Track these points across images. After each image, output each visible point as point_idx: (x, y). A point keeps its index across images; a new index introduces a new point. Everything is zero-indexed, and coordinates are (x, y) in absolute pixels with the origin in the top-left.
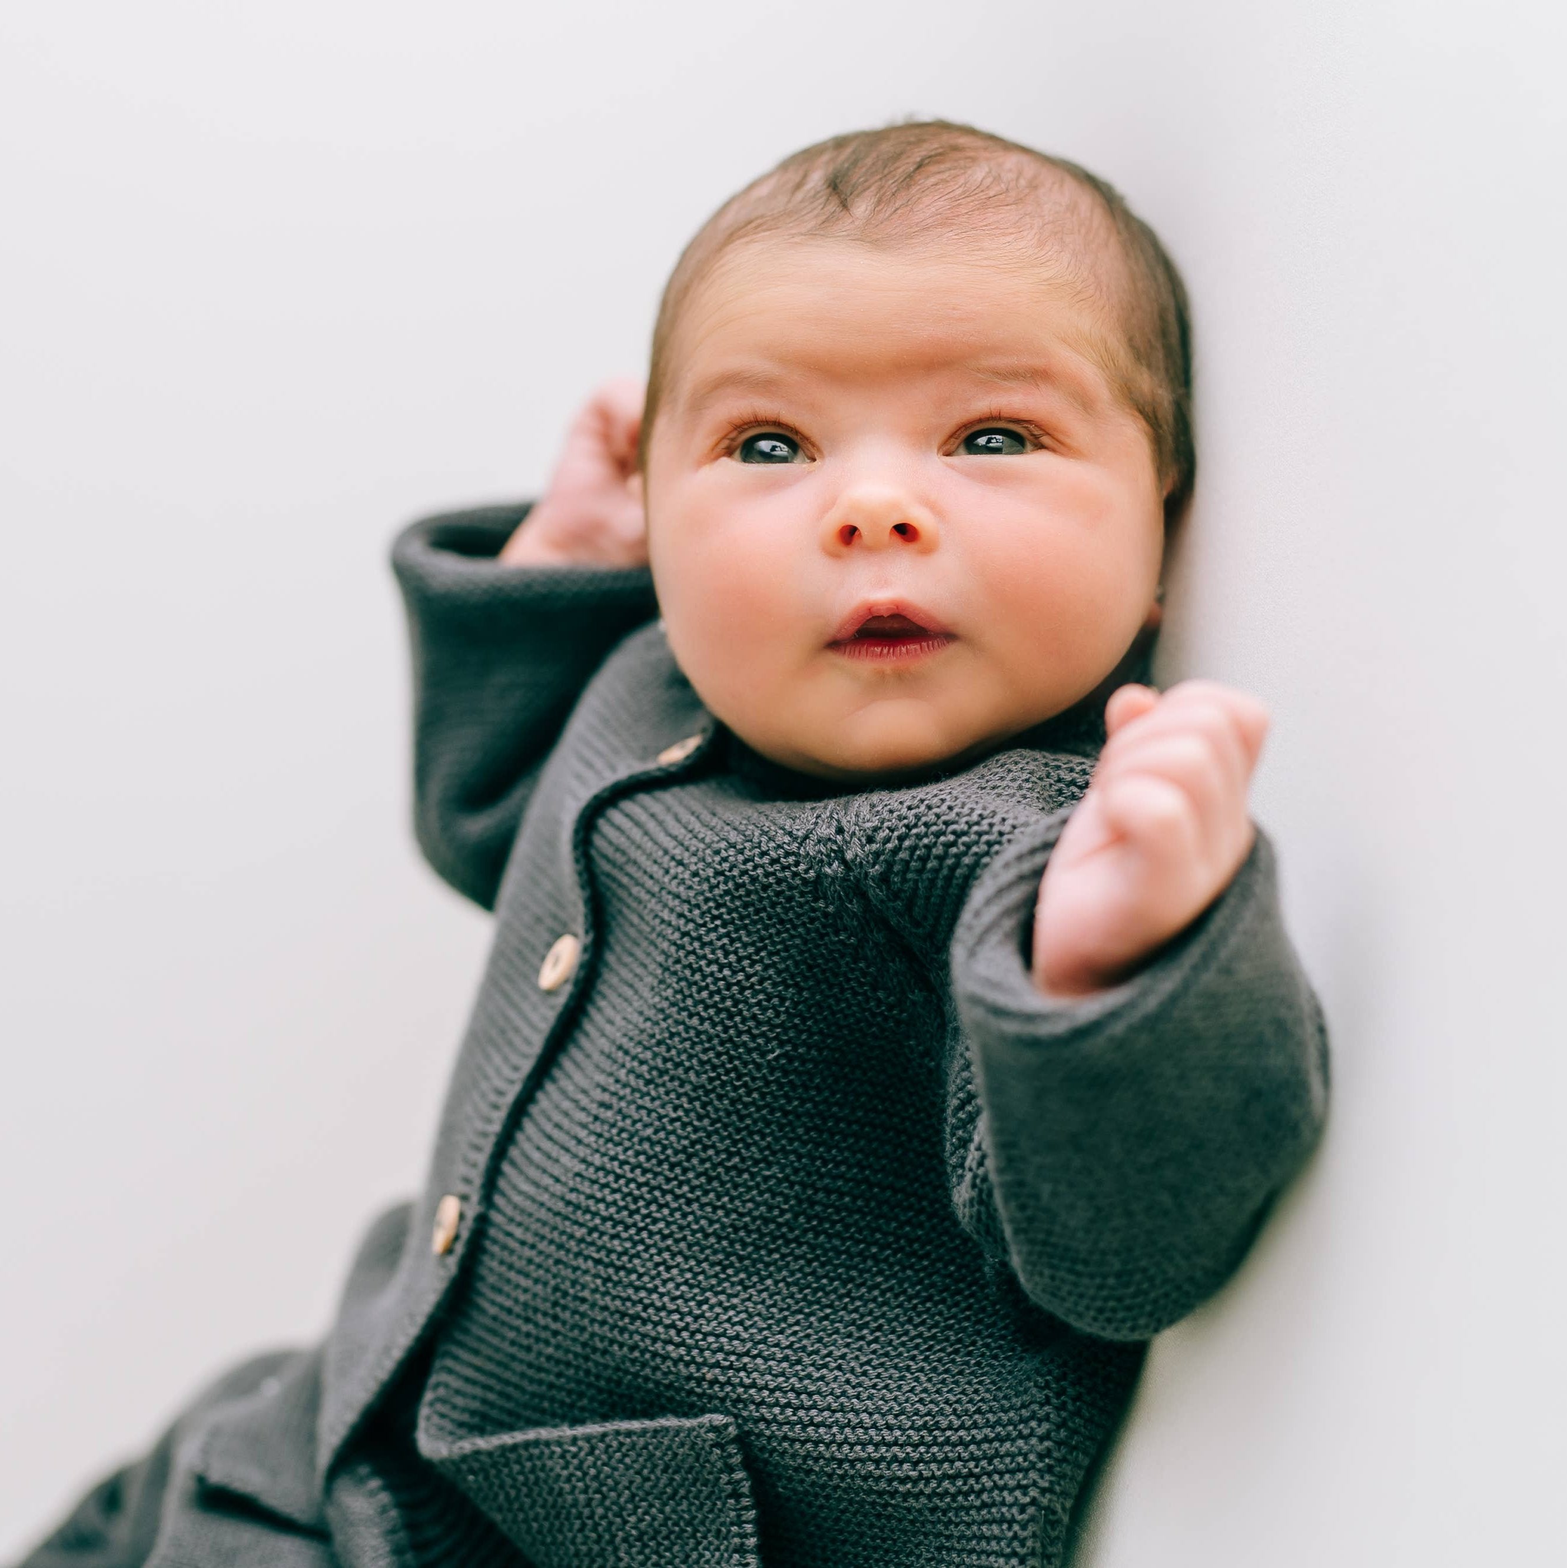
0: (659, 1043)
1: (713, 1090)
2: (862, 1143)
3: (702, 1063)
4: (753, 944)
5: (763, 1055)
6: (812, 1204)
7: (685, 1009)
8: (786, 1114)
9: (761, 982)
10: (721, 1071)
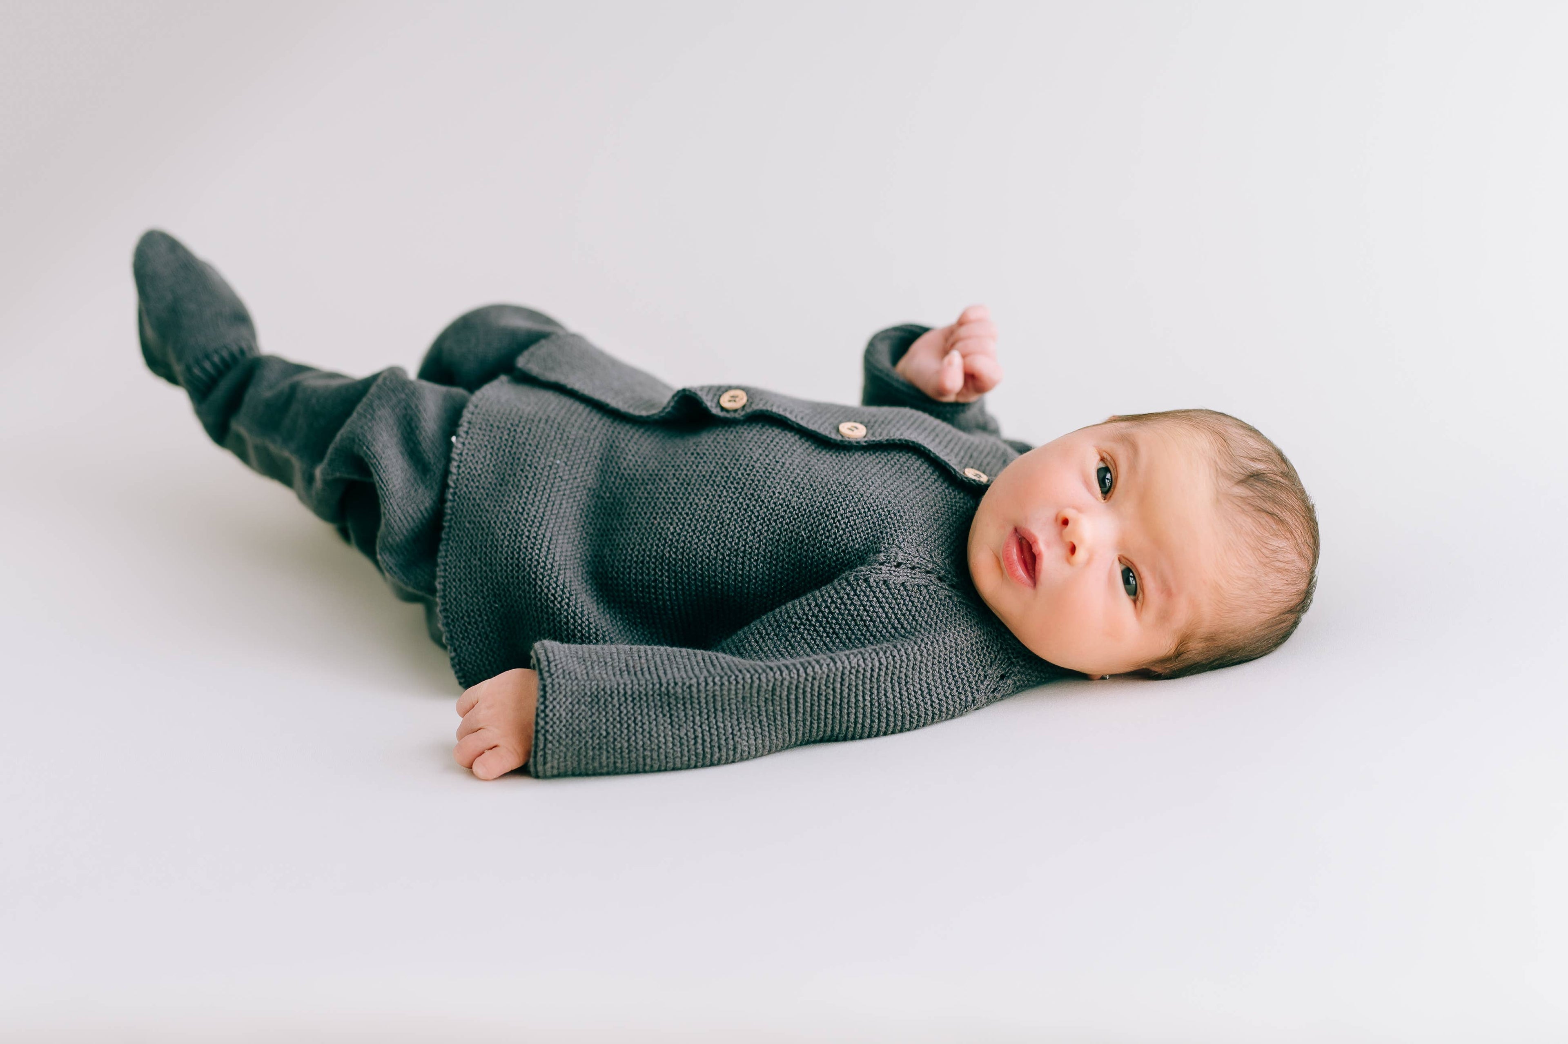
0: (811, 485)
1: (788, 508)
2: (767, 578)
3: (801, 503)
4: (855, 524)
5: (804, 529)
6: (736, 556)
7: (827, 495)
8: (777, 541)
9: (836, 527)
10: (798, 511)
